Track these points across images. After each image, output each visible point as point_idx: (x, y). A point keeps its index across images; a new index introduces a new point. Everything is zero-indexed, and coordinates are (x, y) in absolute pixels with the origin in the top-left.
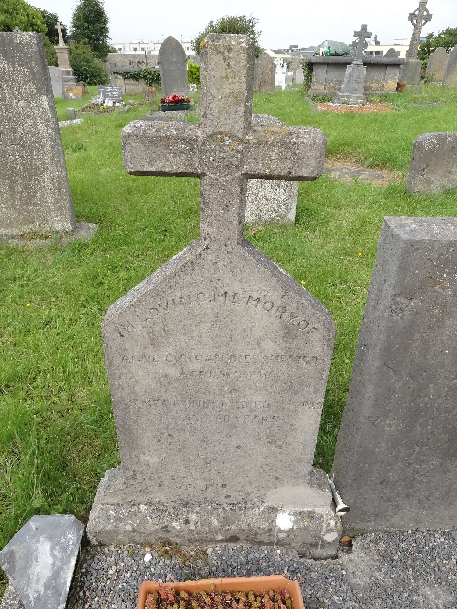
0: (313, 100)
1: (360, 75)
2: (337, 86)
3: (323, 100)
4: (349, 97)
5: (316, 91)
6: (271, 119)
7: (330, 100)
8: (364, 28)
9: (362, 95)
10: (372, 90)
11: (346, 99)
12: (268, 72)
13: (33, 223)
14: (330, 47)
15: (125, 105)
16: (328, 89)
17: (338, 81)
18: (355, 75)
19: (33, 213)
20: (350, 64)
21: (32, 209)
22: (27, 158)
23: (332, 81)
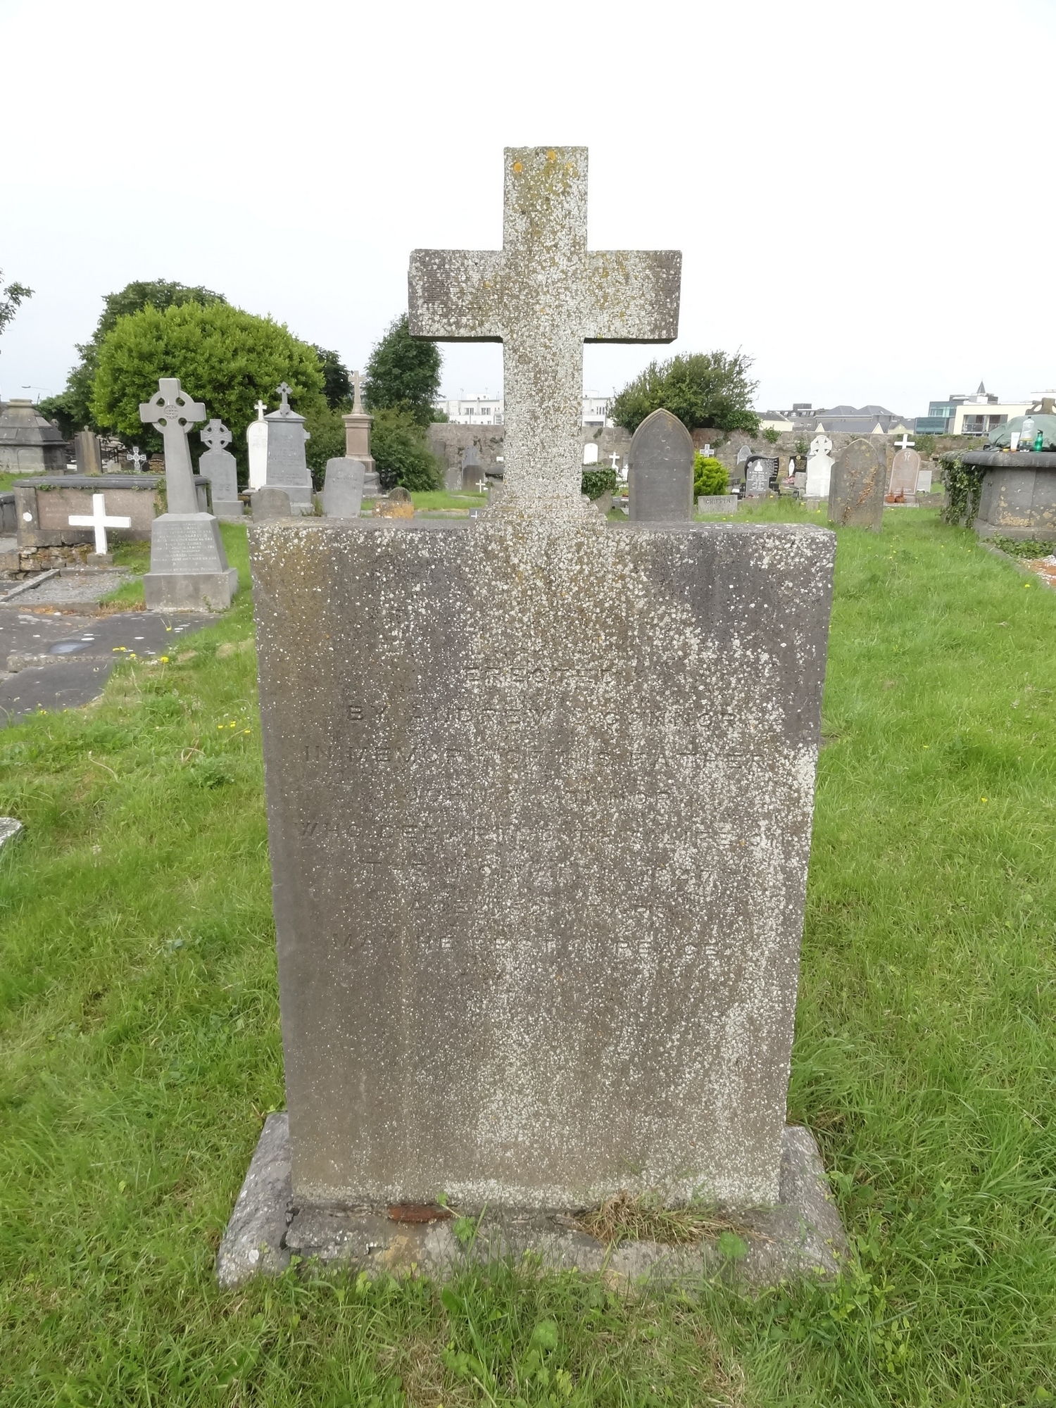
0: (1008, 552)
5: (1007, 529)
7: (1049, 552)
12: (867, 481)
13: (635, 1171)
14: (1041, 432)
22: (680, 952)
23: (1049, 507)
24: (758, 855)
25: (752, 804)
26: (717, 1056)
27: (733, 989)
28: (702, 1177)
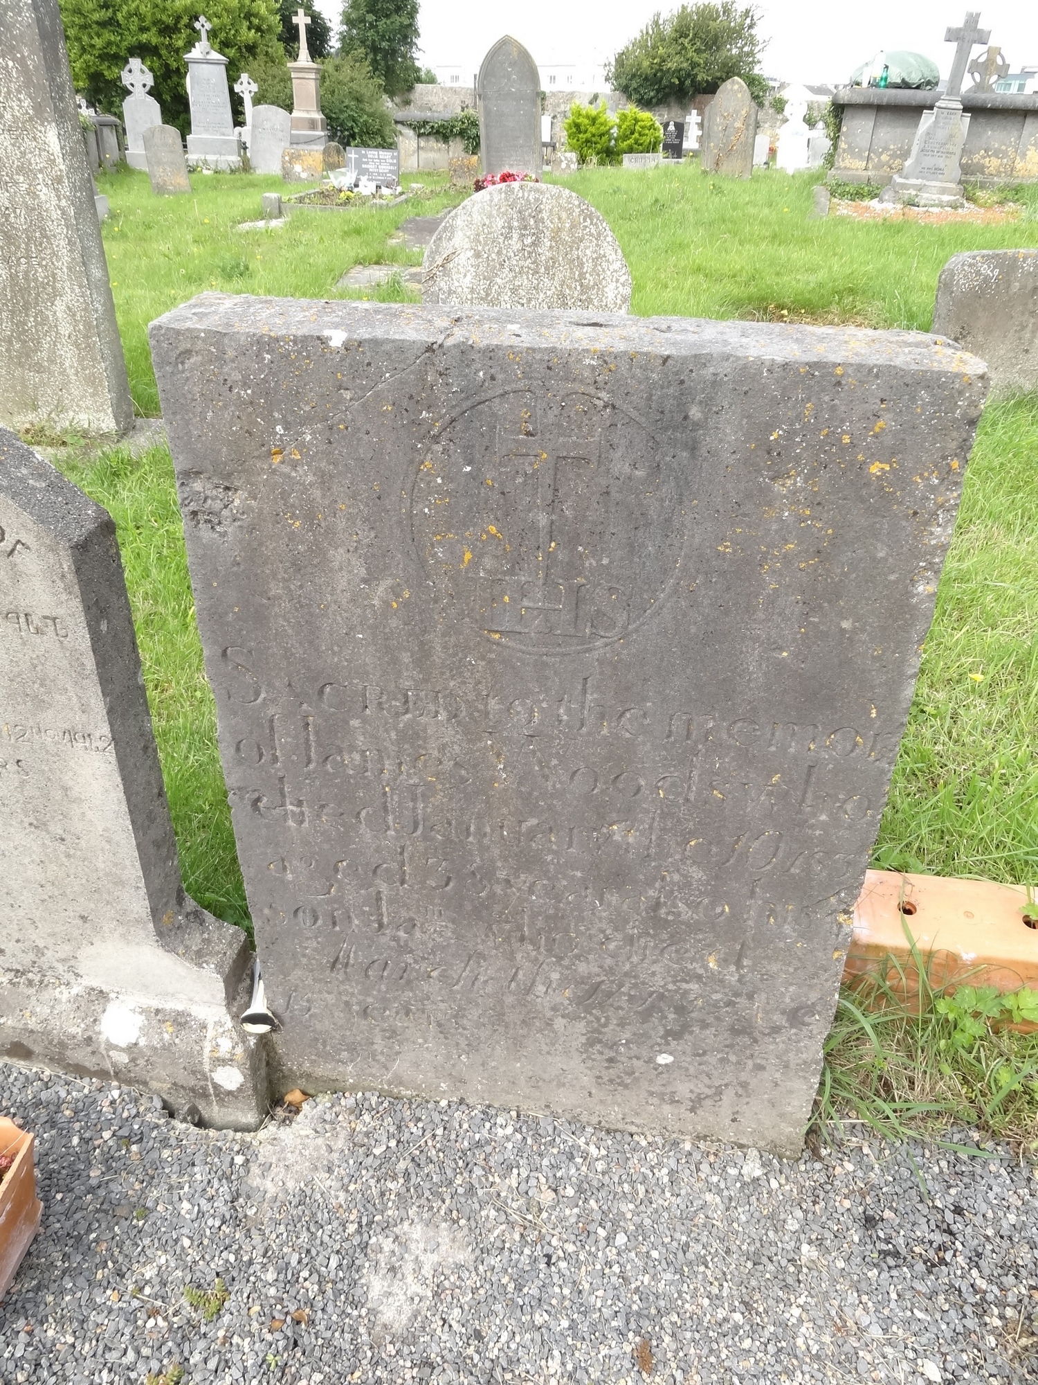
0: (833, 194)
1: (951, 136)
2: (898, 161)
3: (858, 195)
4: (920, 189)
5: (846, 172)
6: (560, 196)
7: (876, 196)
8: (973, 20)
9: (953, 185)
10: (983, 173)
11: (914, 193)
12: (738, 124)
13: (35, 408)
14: (887, 67)
15: (402, 194)
16: (875, 168)
17: (900, 149)
18: (941, 135)
19: (36, 388)
20: (931, 108)
21: (33, 377)
22: (19, 264)
23: (886, 149)
24: (43, 198)
25: (30, 164)
26: (57, 333)
27: (54, 288)
28: (71, 413)
